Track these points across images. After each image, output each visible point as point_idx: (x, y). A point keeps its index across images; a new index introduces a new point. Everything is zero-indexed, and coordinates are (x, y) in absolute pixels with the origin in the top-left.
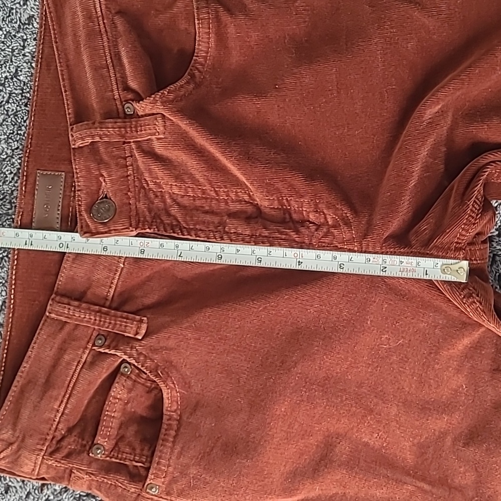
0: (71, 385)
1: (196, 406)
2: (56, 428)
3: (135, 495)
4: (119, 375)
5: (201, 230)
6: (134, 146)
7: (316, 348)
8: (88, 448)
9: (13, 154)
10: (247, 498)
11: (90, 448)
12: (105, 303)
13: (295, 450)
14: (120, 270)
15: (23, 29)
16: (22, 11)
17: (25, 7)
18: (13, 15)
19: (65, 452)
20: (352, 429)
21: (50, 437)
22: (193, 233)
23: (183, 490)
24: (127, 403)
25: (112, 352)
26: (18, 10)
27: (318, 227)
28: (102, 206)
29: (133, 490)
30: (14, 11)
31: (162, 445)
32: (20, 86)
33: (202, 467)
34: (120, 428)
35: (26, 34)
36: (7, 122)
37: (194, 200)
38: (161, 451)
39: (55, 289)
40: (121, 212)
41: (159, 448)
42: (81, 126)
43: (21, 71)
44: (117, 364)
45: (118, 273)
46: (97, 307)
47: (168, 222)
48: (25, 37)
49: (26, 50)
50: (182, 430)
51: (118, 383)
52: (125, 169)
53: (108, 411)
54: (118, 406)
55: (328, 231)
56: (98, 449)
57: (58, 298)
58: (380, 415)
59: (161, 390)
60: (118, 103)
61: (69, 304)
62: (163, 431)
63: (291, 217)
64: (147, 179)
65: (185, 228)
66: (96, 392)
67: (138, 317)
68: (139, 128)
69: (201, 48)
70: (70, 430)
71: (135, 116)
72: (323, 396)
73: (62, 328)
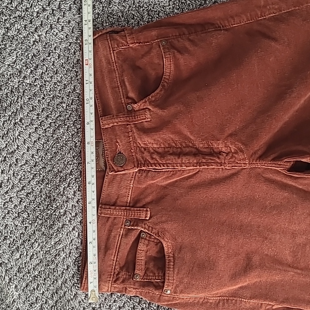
0: (118, 247)
1: (180, 249)
2: (115, 268)
3: (159, 296)
4: (140, 239)
5: (169, 163)
6: (133, 126)
7: (234, 212)
8: (132, 276)
9: (78, 132)
10: (214, 289)
11: (133, 276)
12: (127, 204)
13: (233, 263)
14: (131, 188)
15: (76, 67)
16: (74, 57)
17: (75, 55)
18: (69, 60)
19: (121, 280)
20: (258, 248)
21: (113, 273)
22: (165, 165)
23: (182, 290)
24: (147, 252)
25: (135, 228)
26: (72, 57)
27: (227, 154)
28: (119, 157)
29: (157, 293)
30: (70, 58)
31: (168, 270)
32: (77, 96)
33: (189, 277)
34: (146, 264)
35: (77, 69)
36: (73, 114)
37: (164, 149)
38: (168, 273)
39: (100, 201)
40: (129, 160)
41: (167, 272)
42: (107, 118)
43: (77, 88)
44: (138, 233)
45: (131, 190)
46: (124, 207)
47: (153, 162)
48: (77, 71)
49: (78, 77)
50: (176, 261)
51: (141, 243)
52: (129, 138)
53: (138, 257)
54: (143, 254)
55: (232, 156)
56: (137, 276)
57: (103, 206)
58: (271, 240)
59: (162, 243)
60: (124, 105)
61: (110, 208)
62: (167, 263)
63: (214, 151)
64: (140, 142)
65: (161, 163)
66: (130, 248)
67: (145, 209)
68: (136, 117)
69: (167, 71)
70: (121, 268)
71: (133, 110)
72: (241, 234)
73: (108, 220)
